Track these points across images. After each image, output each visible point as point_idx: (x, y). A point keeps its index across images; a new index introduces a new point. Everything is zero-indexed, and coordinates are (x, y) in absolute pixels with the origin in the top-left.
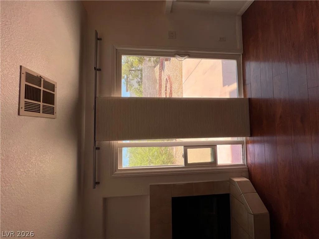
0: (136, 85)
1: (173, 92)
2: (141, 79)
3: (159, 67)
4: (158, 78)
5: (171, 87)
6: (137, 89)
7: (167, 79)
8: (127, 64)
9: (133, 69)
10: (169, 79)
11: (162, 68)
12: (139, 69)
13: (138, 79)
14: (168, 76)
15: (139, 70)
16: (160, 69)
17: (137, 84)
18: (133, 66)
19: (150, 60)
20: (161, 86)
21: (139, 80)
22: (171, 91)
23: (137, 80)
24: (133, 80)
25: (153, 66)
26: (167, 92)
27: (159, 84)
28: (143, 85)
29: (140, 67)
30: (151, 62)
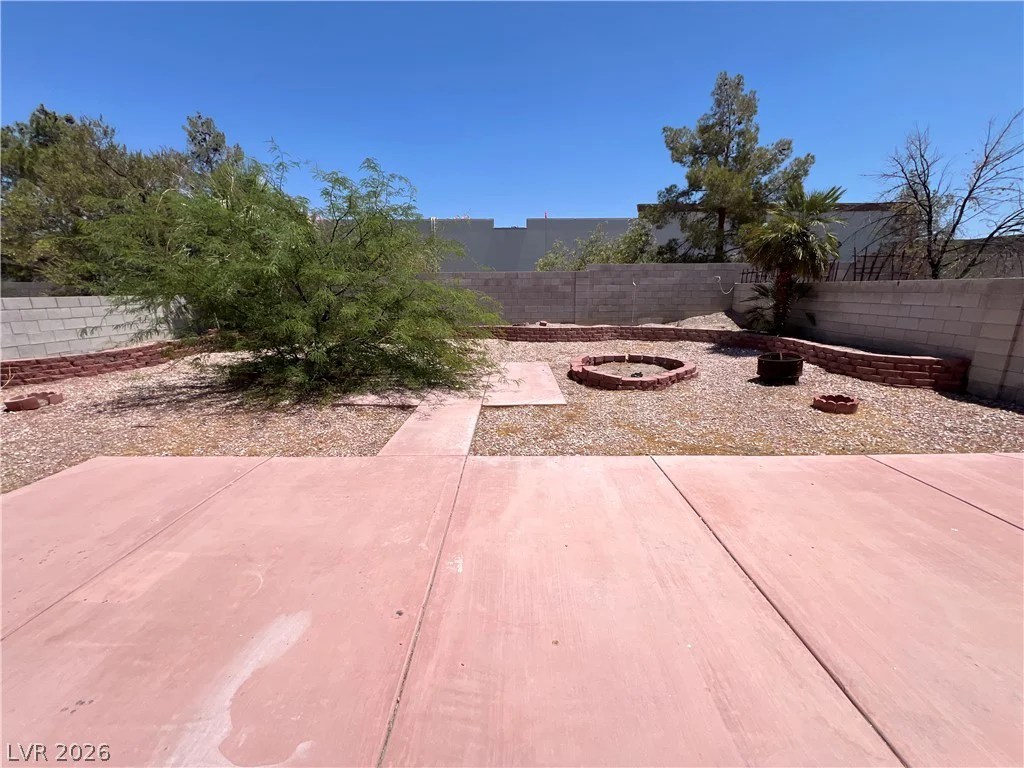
0: (658, 239)
1: (620, 394)
2: (686, 259)
3: (729, 329)
4: (688, 324)
5: (644, 386)
6: (647, 243)
7: (681, 364)
8: (751, 197)
9: (727, 226)
10: (679, 378)
11: (725, 344)
12: (727, 248)
13: (687, 245)
14: (694, 369)
15: (719, 248)
16: (720, 334)
17: (664, 243)
18: (740, 223)
19: (763, 292)
20: (652, 340)
21: (681, 252)
22: (627, 386)
23: (681, 241)
24: (683, 227)
25: (735, 308)
26: (624, 366)
27: (662, 329)
28: (660, 266)
29: (734, 255)
30: (756, 298)
